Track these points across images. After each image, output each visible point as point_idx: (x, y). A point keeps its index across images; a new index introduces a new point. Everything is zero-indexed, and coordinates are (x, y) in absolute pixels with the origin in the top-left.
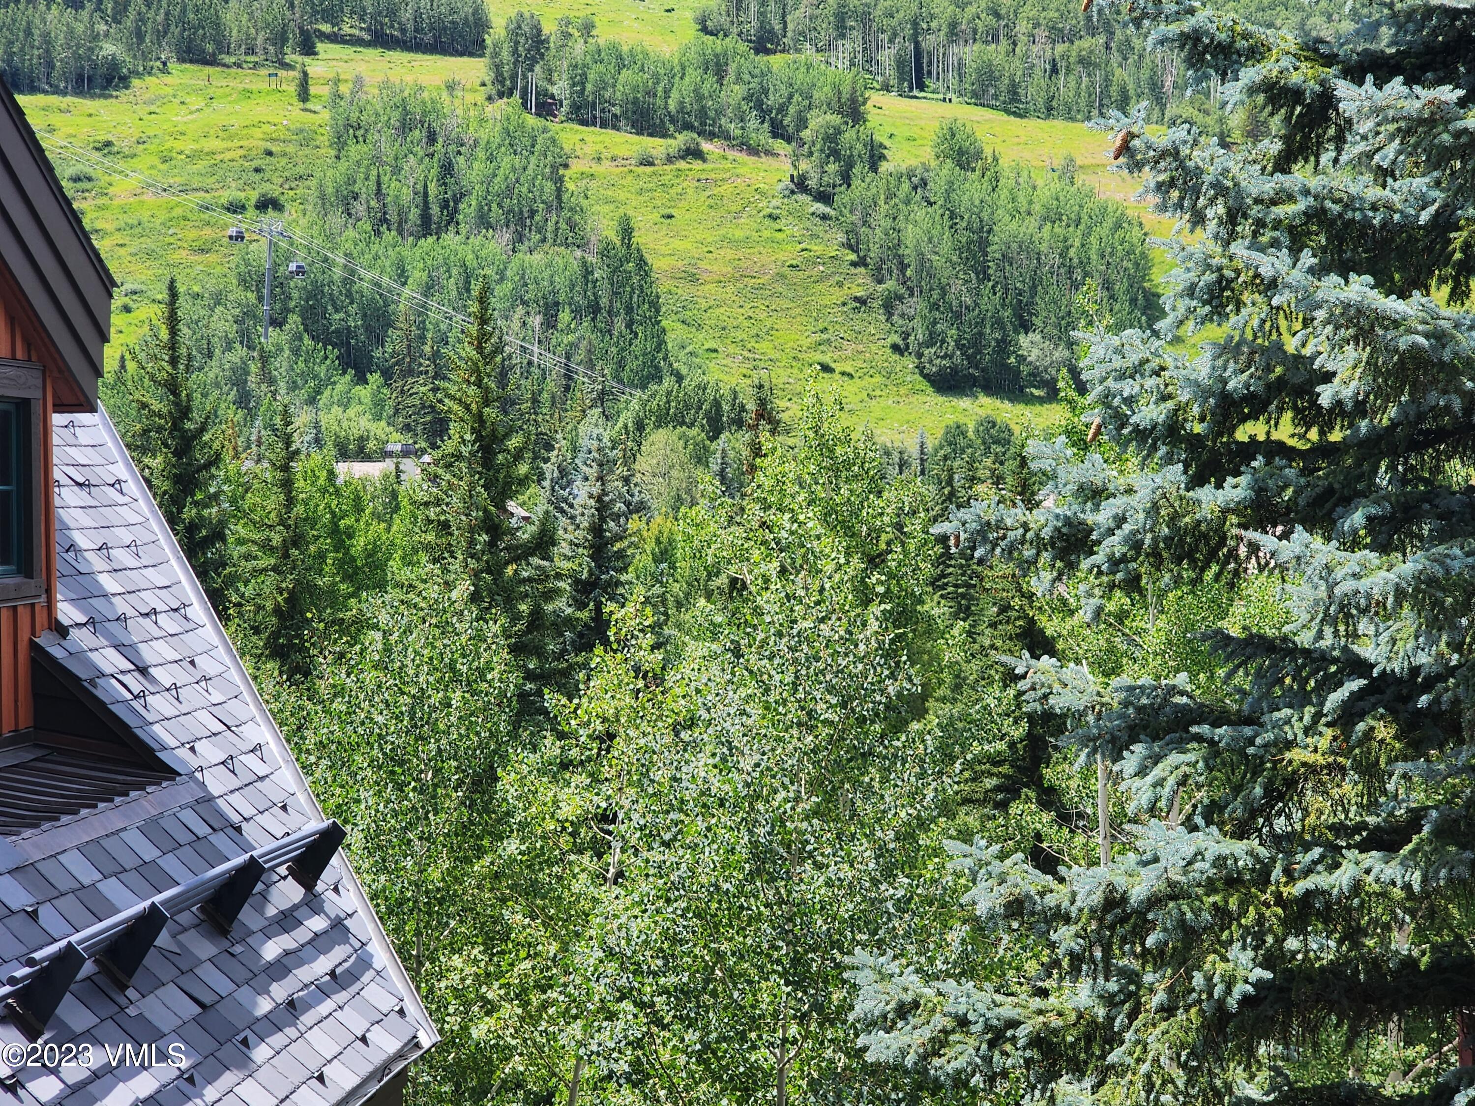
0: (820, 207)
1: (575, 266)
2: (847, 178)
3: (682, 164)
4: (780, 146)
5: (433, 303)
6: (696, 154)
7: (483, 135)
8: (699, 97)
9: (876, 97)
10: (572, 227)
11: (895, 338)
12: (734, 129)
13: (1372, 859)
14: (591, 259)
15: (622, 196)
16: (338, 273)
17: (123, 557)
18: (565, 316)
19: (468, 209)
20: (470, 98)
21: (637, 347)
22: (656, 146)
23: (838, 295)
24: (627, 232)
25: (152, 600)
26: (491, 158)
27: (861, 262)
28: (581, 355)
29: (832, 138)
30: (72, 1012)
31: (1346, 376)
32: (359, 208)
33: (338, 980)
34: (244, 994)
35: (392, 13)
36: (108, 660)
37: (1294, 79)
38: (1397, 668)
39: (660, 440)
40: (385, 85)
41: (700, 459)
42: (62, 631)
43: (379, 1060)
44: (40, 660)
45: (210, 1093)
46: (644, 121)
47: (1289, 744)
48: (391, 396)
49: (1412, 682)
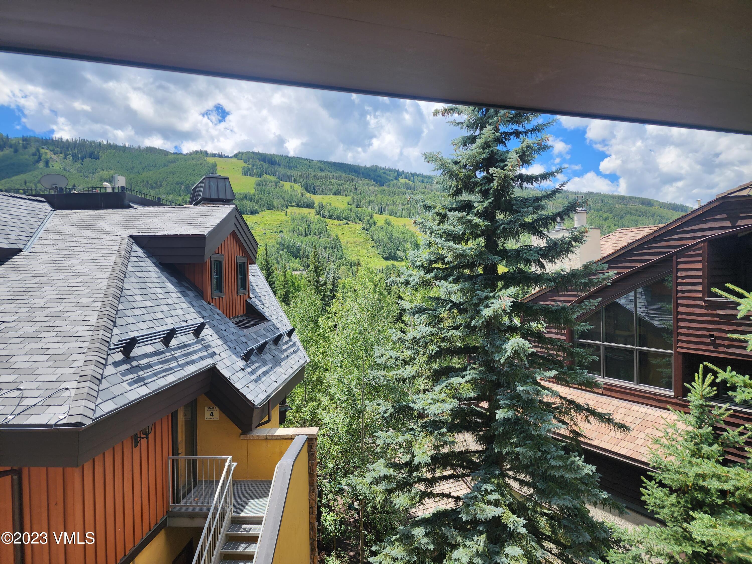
0: (367, 232)
1: (329, 241)
2: (371, 227)
3: (345, 225)
4: (360, 222)
5: (307, 247)
6: (347, 224)
7: (314, 221)
8: (348, 215)
9: (375, 215)
10: (328, 235)
11: (378, 252)
12: (353, 220)
13: (454, 331)
14: (332, 240)
15: (336, 230)
16: (292, 242)
17: (260, 287)
18: (328, 249)
19: (312, 232)
20: (312, 215)
21: (339, 253)
22: (341, 222)
23: (370, 245)
24: (337, 236)
25: (264, 293)
26: (316, 224)
27: (373, 240)
28: (330, 255)
29: (368, 221)
30: (253, 358)
31: (449, 257)
32: (295, 232)
33: (294, 352)
34: (280, 354)
35: (300, 202)
36: (258, 303)
37: (441, 211)
38: (458, 302)
39: (343, 268)
40: (299, 213)
41: (349, 271)
42: (251, 298)
43: (301, 364)
44: (247, 303)
45: (275, 370)
46: (339, 218)
47: (441, 314)
48: (301, 261)
49: (460, 304)
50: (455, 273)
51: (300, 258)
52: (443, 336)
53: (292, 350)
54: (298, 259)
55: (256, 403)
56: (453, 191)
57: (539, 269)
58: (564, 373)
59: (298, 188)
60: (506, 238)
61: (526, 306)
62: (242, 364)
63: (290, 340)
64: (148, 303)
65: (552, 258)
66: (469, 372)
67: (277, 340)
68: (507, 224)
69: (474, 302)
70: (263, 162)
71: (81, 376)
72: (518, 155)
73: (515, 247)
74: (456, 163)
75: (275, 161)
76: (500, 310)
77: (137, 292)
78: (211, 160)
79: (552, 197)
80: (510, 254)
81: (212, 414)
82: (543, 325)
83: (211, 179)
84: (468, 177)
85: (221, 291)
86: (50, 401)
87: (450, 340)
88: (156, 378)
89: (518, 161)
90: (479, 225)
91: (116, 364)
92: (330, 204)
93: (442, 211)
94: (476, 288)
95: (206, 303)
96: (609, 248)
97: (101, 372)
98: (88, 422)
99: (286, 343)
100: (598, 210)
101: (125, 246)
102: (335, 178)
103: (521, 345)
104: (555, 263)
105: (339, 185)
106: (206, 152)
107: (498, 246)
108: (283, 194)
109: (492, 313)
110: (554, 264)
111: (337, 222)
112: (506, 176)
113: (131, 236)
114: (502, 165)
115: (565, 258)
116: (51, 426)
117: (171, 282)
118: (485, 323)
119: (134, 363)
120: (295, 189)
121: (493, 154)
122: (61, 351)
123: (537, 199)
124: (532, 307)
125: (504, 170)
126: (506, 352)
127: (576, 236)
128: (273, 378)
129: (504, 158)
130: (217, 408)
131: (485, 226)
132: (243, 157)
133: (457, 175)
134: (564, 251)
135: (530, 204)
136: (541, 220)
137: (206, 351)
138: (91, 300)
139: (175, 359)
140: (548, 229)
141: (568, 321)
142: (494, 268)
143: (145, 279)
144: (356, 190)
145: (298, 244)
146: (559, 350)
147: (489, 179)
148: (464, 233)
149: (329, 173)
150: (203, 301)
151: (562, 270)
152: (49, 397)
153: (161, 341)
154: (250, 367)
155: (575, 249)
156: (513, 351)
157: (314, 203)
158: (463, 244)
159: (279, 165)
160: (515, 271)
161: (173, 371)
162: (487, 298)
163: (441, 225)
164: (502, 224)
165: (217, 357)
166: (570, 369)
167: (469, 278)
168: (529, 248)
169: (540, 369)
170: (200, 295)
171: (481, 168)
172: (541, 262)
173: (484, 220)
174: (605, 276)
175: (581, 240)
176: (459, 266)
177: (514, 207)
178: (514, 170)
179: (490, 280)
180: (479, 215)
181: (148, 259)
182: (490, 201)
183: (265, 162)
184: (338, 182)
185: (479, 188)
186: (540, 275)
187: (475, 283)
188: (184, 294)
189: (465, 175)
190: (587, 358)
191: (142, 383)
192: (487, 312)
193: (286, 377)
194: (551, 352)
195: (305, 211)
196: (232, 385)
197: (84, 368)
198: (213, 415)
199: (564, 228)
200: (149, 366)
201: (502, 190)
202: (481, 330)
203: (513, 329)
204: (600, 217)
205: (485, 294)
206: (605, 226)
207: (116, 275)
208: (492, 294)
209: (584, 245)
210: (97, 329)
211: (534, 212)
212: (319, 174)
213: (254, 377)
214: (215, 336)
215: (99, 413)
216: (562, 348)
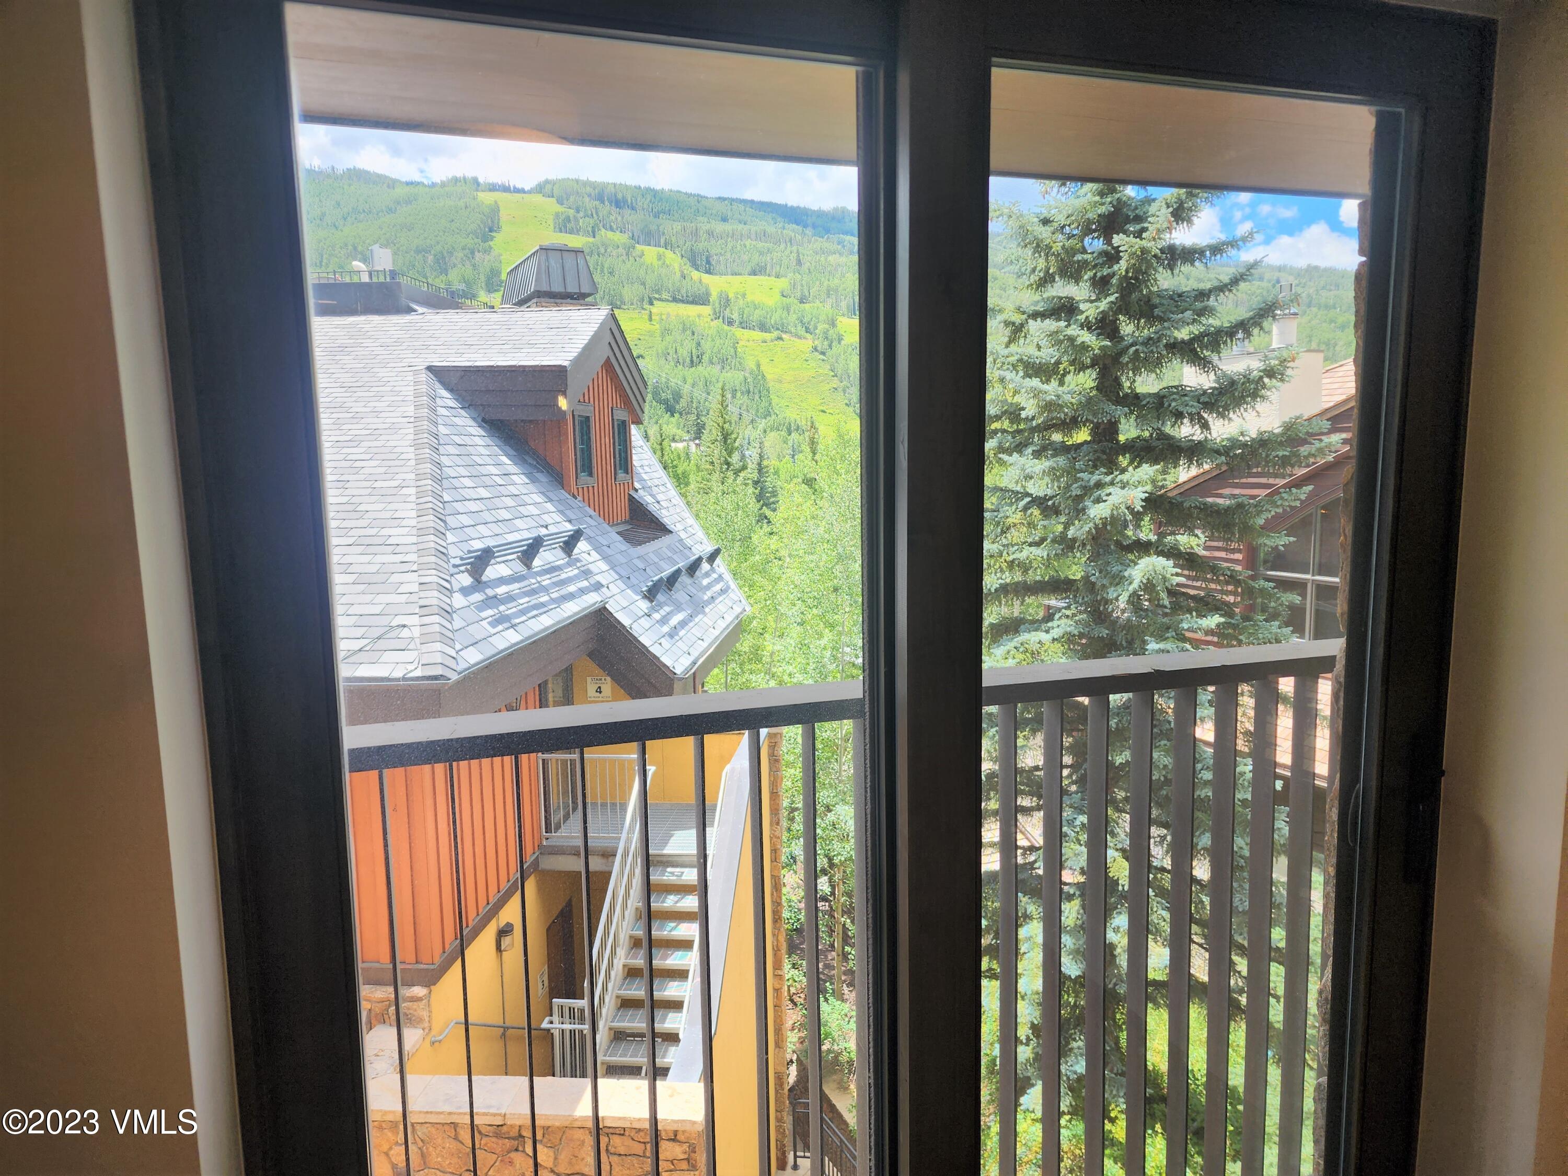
0: (822, 357)
1: (742, 378)
2: (830, 346)
3: (776, 342)
4: (808, 335)
5: (695, 390)
6: (780, 338)
7: (710, 333)
8: (782, 319)
9: (840, 319)
10: (740, 363)
11: (846, 401)
12: (793, 330)
14: (747, 375)
15: (756, 353)
16: (664, 380)
17: (647, 469)
18: (739, 394)
19: (705, 358)
20: (706, 320)
21: (763, 404)
22: (768, 336)
23: (828, 387)
24: (758, 366)
25: (657, 482)
26: (713, 340)
27: (836, 376)
28: (744, 407)
29: (826, 333)
30: (660, 597)
31: (1030, 408)
32: (670, 358)
33: (723, 591)
34: (700, 594)
35: (679, 291)
36: (649, 499)
37: (1013, 319)
38: (1041, 494)
39: (772, 435)
40: (677, 315)
41: (785, 442)
42: (636, 490)
43: (736, 614)
44: (631, 499)
45: (697, 620)
46: (763, 327)
47: (1007, 517)
48: (682, 421)
49: (1046, 499)
50: (1036, 439)
51: (681, 414)
52: (1010, 558)
53: (718, 587)
54: (677, 415)
55: (679, 670)
56: (1037, 278)
57: (1199, 431)
58: (1234, 627)
59: (674, 260)
60: (1136, 370)
61: (1170, 502)
62: (644, 605)
63: (713, 570)
64: (483, 493)
65: (1224, 410)
66: (1059, 623)
67: (693, 568)
68: (1143, 344)
69: (1074, 494)
70: (597, 203)
71: (421, 607)
72: (1171, 209)
73: (1154, 390)
74: (1046, 222)
75: (625, 201)
76: (1123, 507)
77: (462, 471)
78: (487, 198)
79: (1230, 291)
80: (1144, 403)
81: (599, 690)
82: (1199, 538)
83: (551, 253)
84: (1071, 252)
85: (591, 475)
86: (381, 644)
87: (1025, 567)
88: (524, 618)
89: (1169, 222)
90: (1088, 346)
91: (465, 591)
92: (744, 295)
93: (1018, 318)
94: (1077, 467)
95: (569, 497)
96: (1340, 391)
97: (448, 601)
98: (454, 677)
99: (707, 575)
100: (1327, 307)
101: (424, 388)
102: (753, 236)
103: (1159, 568)
104: (1230, 419)
105: (761, 254)
106: (475, 181)
107: (1120, 385)
108: (642, 272)
109: (1109, 512)
110: (1226, 422)
111: (757, 335)
112: (1144, 251)
113: (429, 368)
114: (1138, 227)
115: (1250, 410)
116: (398, 680)
117: (507, 455)
118: (1094, 531)
119: (490, 592)
120: (668, 262)
121: (1119, 206)
122: (373, 568)
123: (1202, 295)
124: (1182, 503)
125: (1141, 239)
126: (1131, 583)
127: (1272, 369)
128: (697, 632)
129: (1142, 214)
130: (609, 679)
131: (1101, 348)
132: (556, 192)
133: (1049, 247)
134: (1248, 396)
135: (1186, 305)
136: (1207, 335)
137: (586, 579)
138: (395, 483)
139: (545, 589)
140: (1219, 353)
141: (1246, 529)
142: (1112, 428)
143: (468, 448)
144: (799, 263)
145: (675, 382)
146: (1228, 583)
147: (1112, 257)
148: (1058, 363)
149: (740, 227)
150: (562, 491)
151: (1242, 434)
152: (379, 638)
153: (518, 558)
154: (657, 611)
155: (1269, 393)
156: (1145, 581)
157: (708, 294)
158: (1054, 383)
159: (633, 208)
160: (1151, 435)
161: (546, 609)
162: (1099, 485)
163: (1012, 345)
164: (1132, 345)
165: (604, 590)
166: (1246, 618)
167: (1064, 449)
168: (1180, 391)
169: (1191, 614)
170: (556, 480)
171: (1095, 231)
172: (1204, 418)
173: (1098, 335)
174: (1323, 444)
175: (1282, 374)
176: (1048, 427)
177: (1157, 312)
178: (1160, 239)
179: (1104, 452)
180: (1087, 325)
181: (463, 412)
182: (1112, 298)
183: (603, 202)
184: (760, 245)
185: (1090, 274)
186: (1200, 442)
187: (1075, 458)
188: (533, 480)
189: (1063, 247)
190: (1279, 598)
191: (507, 625)
192: (1098, 511)
193: (717, 632)
194: (1213, 586)
195: (690, 311)
196: (635, 638)
197: (422, 594)
198: (600, 692)
199: (1252, 350)
200: (510, 598)
201: (1136, 279)
202: (1084, 545)
203: (1143, 548)
204: (1331, 321)
205: (1095, 478)
206: (1341, 343)
207: (426, 441)
208: (1108, 479)
209: (1287, 384)
210: (421, 532)
211: (1194, 320)
212: (719, 227)
213: (666, 629)
214: (595, 556)
215: (462, 666)
216: (1233, 579)
